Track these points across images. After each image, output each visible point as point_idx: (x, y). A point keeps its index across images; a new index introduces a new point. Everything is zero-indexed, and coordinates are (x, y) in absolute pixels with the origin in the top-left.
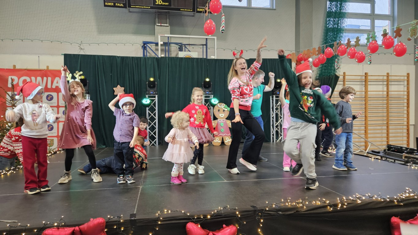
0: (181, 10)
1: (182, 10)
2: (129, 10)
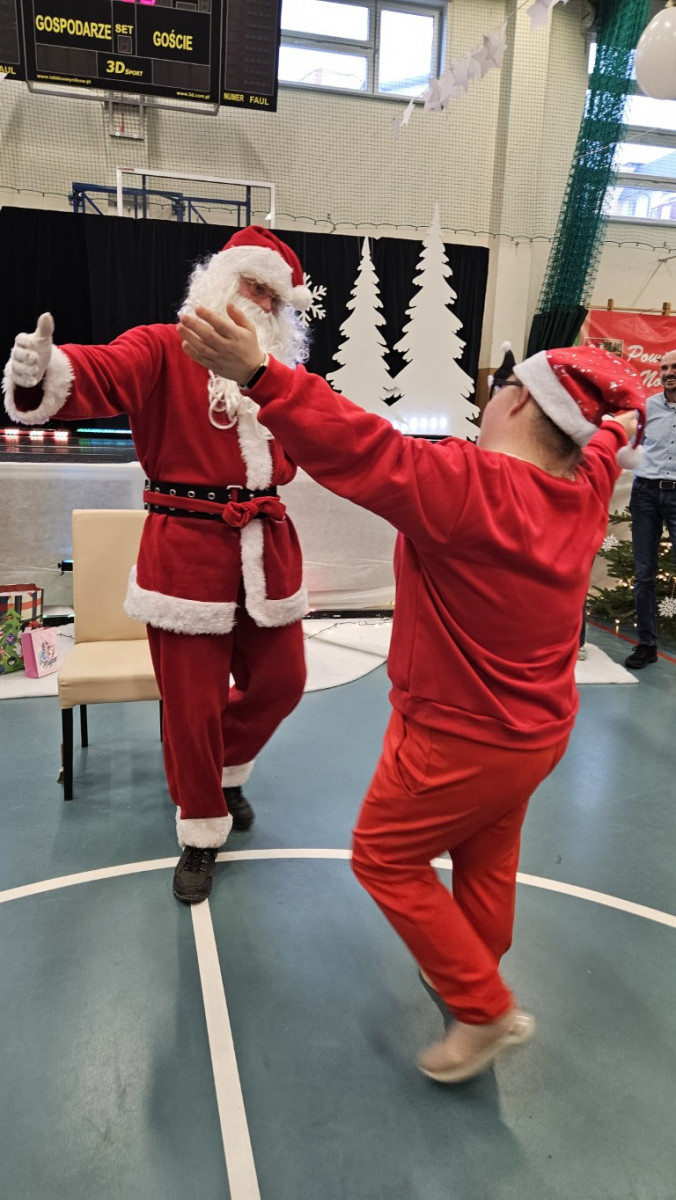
0: (178, 93)
1: (182, 94)
2: (29, 87)
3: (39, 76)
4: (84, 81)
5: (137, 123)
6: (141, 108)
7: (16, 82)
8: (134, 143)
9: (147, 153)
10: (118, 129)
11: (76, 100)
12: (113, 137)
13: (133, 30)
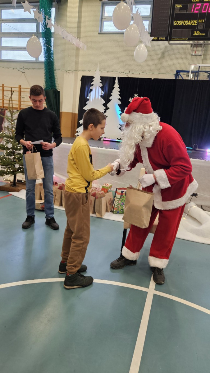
2: (169, 43)
3: (172, 39)
4: (185, 39)
5: (201, 50)
6: (203, 45)
7: (165, 42)
8: (199, 56)
9: (202, 59)
10: (194, 52)
11: (182, 45)
12: (192, 55)
13: (204, 21)
